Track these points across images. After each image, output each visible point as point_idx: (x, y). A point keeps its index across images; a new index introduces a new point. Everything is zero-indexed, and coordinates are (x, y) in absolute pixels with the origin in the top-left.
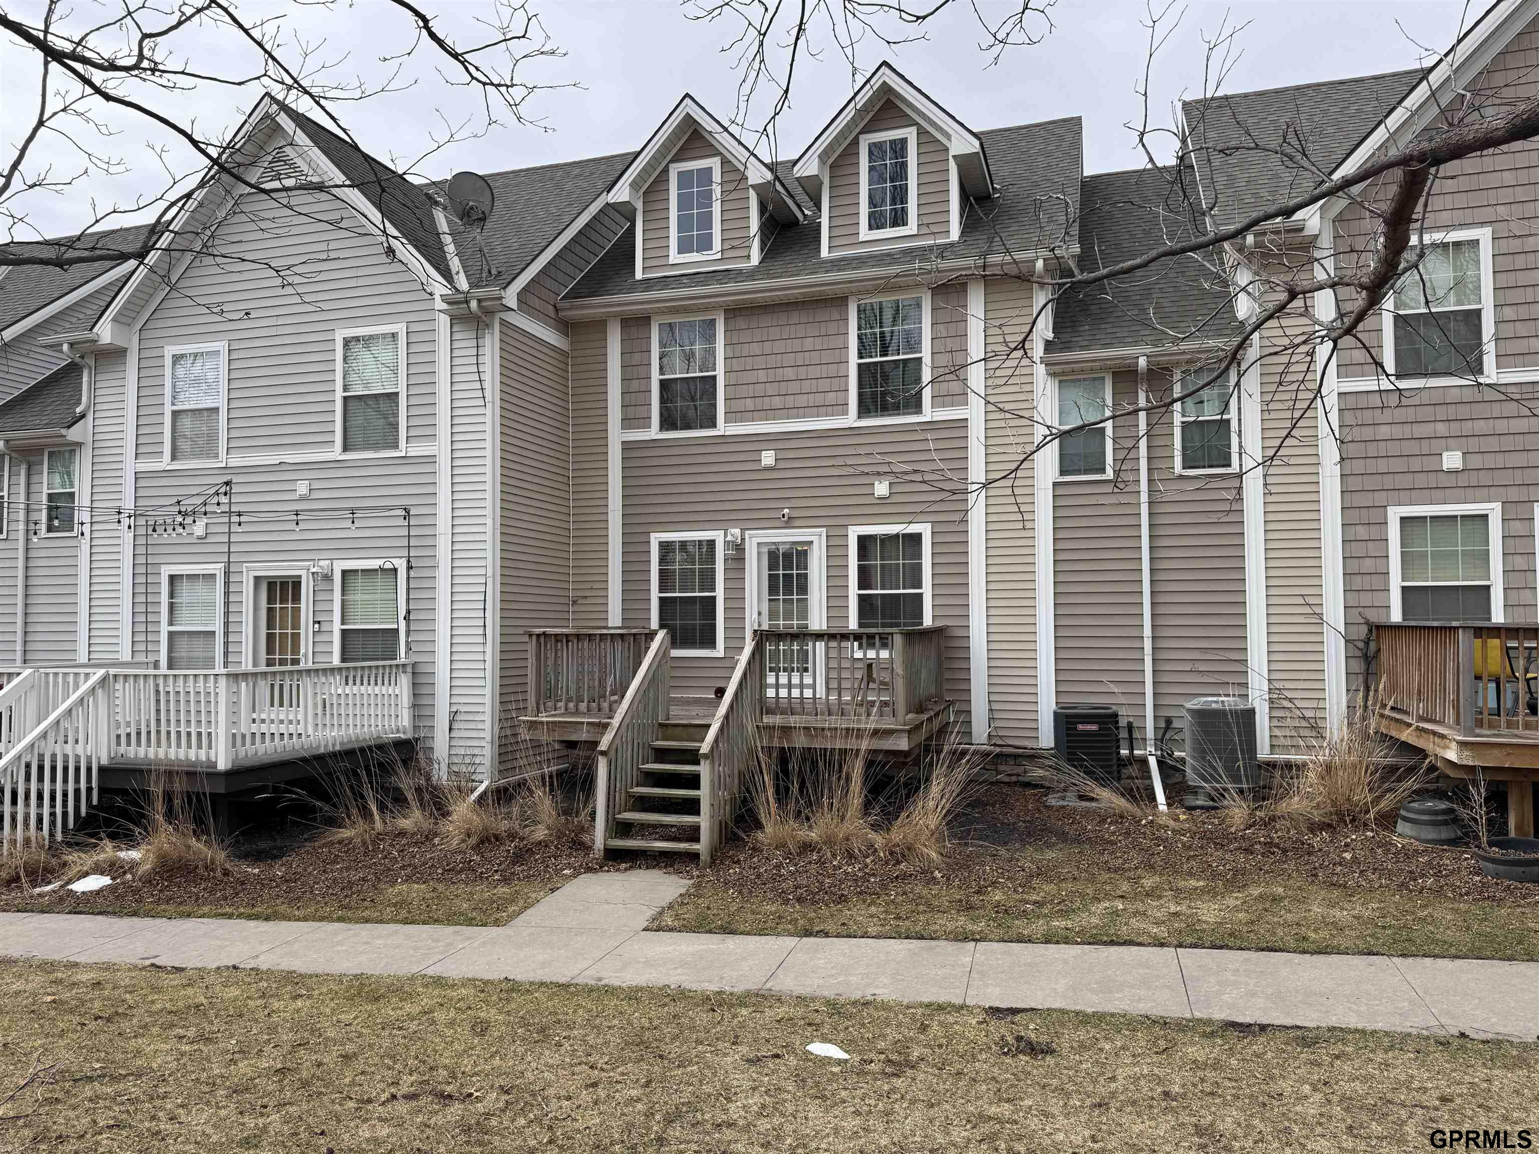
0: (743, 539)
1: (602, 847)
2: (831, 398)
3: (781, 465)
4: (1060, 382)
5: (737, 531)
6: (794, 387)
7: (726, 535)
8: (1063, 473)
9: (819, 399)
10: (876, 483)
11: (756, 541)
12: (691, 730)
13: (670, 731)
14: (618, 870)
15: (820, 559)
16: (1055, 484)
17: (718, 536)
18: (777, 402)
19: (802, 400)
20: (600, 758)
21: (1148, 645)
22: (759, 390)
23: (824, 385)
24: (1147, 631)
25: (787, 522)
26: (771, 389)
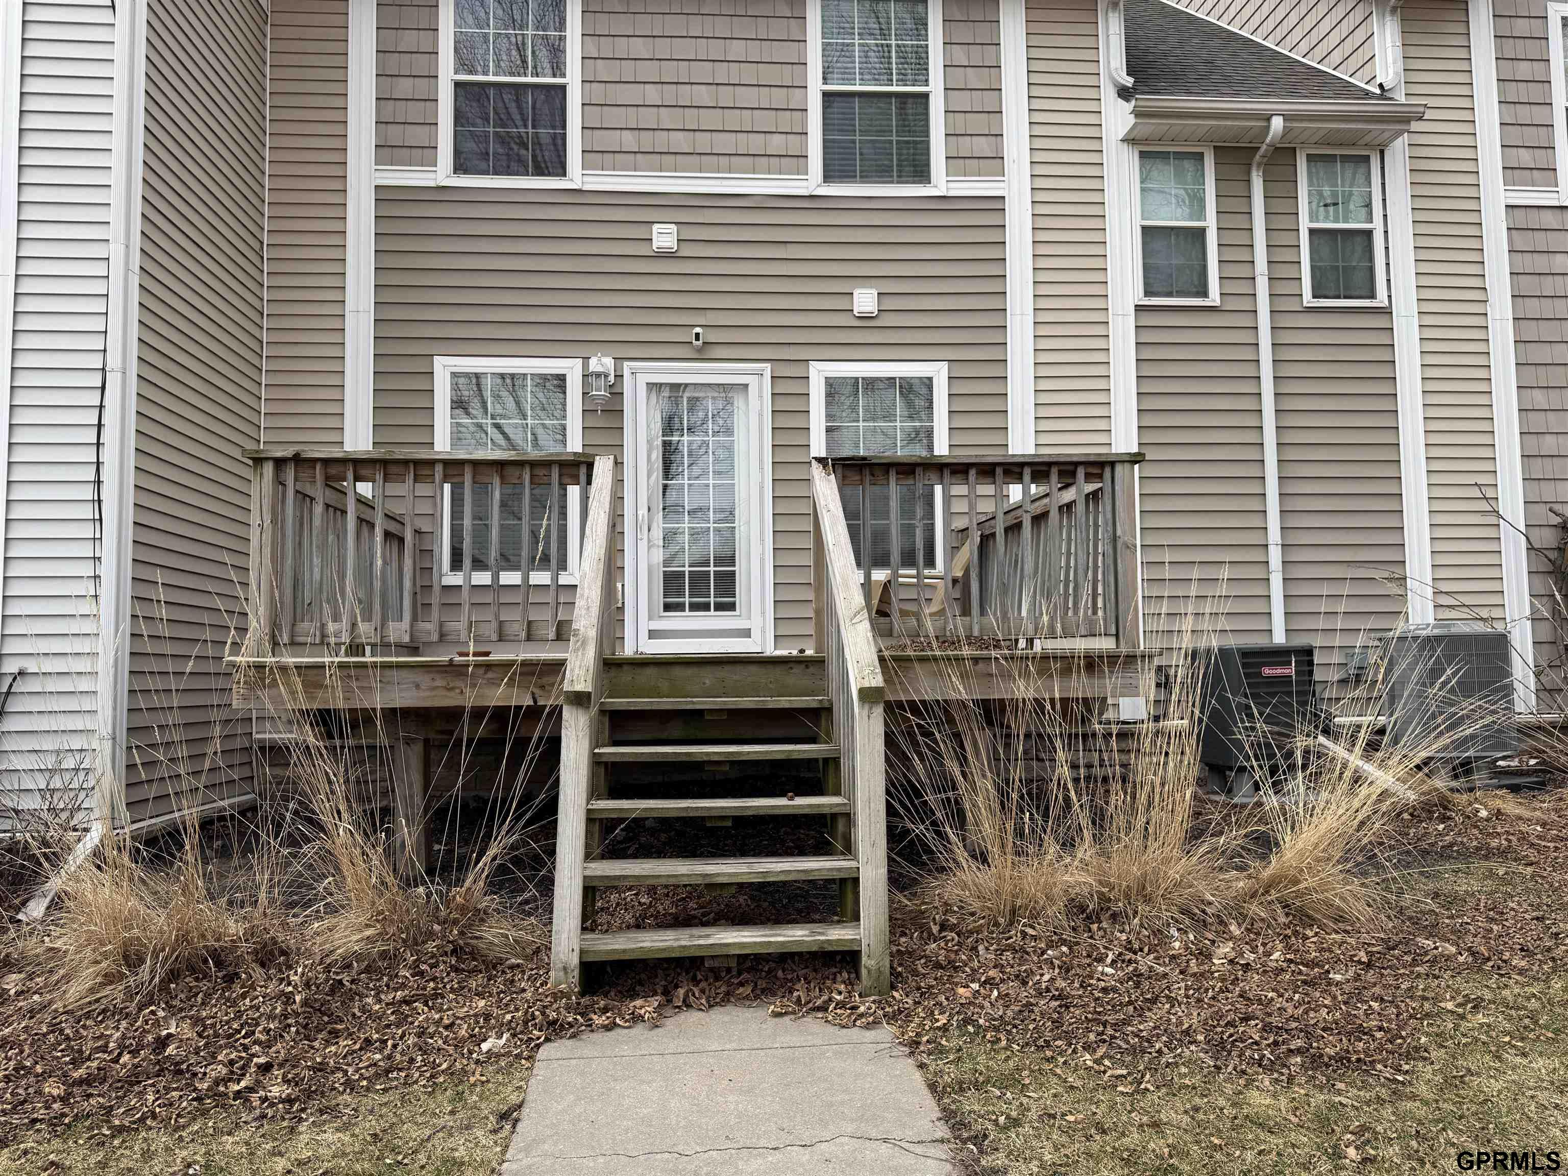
0: (619, 377)
1: (575, 960)
2: (776, 143)
3: (687, 251)
4: (1140, 152)
5: (609, 362)
6: (710, 119)
7: (585, 366)
8: (1148, 293)
9: (756, 143)
10: (856, 293)
11: (643, 380)
12: (678, 671)
13: (626, 676)
14: (636, 1019)
15: (761, 415)
16: (1139, 308)
17: (572, 369)
18: (680, 141)
19: (724, 143)
20: (568, 714)
21: (1275, 556)
22: (648, 118)
23: (764, 120)
24: (1274, 535)
25: (699, 350)
26: (667, 118)
